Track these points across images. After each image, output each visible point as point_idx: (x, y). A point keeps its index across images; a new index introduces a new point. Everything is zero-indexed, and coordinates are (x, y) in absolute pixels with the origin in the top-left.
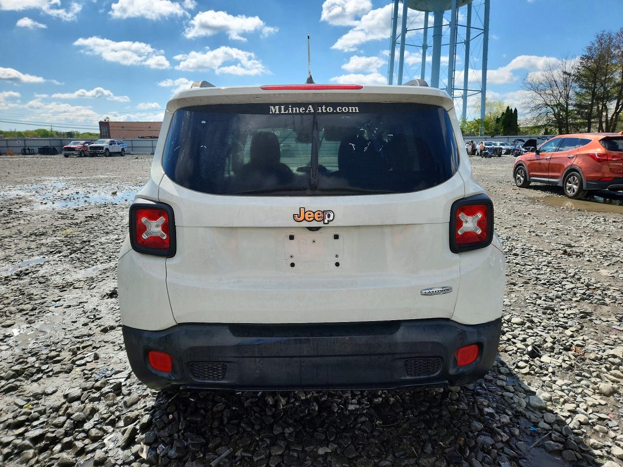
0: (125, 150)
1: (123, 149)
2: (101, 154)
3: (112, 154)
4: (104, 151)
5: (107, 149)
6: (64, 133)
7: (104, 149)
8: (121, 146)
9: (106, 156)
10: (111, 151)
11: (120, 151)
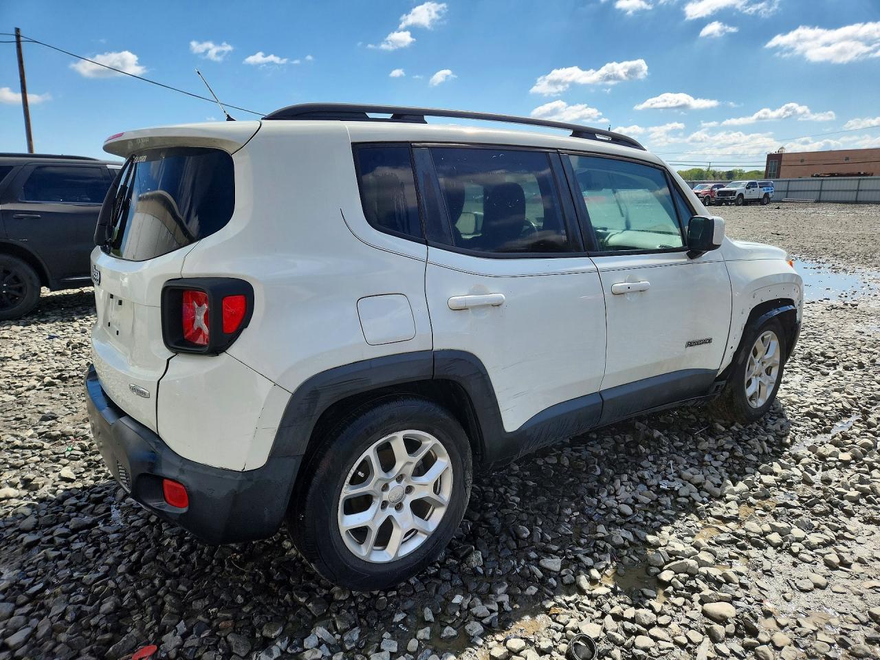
0: (770, 195)
1: (766, 195)
2: (732, 201)
3: (747, 203)
4: (735, 197)
5: (741, 195)
6: (723, 172)
7: (737, 194)
8: (764, 190)
9: (737, 205)
10: (746, 197)
11: (761, 197)
